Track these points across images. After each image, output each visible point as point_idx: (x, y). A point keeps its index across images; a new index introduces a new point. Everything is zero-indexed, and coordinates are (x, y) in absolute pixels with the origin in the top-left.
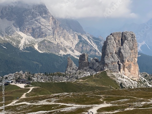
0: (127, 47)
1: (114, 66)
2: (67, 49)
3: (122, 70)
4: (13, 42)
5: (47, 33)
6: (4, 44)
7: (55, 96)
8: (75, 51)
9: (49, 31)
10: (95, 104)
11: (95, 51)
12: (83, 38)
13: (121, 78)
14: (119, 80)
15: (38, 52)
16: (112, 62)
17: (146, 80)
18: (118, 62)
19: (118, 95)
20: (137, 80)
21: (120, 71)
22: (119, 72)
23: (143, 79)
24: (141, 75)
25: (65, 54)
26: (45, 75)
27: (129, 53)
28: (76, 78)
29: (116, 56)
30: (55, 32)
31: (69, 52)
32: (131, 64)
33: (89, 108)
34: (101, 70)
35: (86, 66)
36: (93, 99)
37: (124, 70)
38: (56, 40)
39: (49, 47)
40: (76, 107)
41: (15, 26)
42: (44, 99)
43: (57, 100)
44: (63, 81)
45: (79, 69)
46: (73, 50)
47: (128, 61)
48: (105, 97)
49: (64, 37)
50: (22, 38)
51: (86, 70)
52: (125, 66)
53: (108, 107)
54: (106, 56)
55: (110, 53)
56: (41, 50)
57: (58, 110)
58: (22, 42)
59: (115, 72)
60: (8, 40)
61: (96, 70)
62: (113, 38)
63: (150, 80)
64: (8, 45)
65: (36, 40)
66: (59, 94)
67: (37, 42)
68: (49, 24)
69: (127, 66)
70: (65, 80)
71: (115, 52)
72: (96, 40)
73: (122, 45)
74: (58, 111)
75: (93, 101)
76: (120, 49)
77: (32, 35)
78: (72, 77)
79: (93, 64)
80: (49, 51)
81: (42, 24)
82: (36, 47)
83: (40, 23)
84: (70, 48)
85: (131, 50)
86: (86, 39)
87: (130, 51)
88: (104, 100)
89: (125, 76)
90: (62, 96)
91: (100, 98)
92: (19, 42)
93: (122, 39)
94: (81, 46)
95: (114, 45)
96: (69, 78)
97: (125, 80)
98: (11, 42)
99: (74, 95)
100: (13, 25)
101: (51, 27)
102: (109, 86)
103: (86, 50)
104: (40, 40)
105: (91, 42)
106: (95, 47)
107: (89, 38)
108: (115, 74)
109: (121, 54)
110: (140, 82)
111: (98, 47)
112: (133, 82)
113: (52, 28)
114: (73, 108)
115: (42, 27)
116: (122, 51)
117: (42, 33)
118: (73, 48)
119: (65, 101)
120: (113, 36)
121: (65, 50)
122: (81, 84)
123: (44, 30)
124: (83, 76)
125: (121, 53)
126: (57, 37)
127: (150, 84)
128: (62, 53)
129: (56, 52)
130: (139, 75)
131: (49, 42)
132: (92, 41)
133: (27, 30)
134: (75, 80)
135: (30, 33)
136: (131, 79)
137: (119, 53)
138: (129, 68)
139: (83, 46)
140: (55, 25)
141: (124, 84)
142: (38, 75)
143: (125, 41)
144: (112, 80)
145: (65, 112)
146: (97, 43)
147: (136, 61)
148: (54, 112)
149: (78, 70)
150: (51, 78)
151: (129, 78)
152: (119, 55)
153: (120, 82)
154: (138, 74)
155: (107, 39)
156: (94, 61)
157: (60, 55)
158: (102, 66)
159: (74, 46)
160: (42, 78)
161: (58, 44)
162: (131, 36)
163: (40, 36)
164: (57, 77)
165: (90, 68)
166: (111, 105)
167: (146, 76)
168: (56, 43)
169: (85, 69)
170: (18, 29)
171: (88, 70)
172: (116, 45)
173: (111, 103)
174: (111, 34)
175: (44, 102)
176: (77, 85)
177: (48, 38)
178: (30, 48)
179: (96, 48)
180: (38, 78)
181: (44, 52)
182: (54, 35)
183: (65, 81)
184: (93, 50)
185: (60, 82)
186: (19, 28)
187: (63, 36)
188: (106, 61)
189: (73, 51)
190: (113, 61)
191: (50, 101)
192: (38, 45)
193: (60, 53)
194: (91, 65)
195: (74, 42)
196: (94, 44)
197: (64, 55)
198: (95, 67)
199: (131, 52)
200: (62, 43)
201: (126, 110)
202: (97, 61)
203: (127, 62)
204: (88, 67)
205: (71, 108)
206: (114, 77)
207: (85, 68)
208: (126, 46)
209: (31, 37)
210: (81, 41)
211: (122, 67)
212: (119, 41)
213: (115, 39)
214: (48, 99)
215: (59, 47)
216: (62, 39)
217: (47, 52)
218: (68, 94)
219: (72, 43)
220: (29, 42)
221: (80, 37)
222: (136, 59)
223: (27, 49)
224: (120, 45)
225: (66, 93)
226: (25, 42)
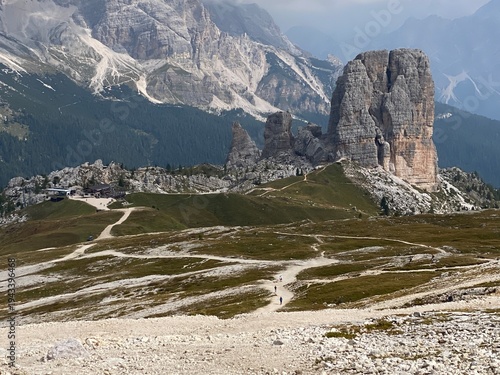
0: (404, 95)
1: (364, 148)
2: (234, 94)
3: (387, 161)
4: (73, 72)
5: (175, 46)
6: (47, 75)
7: (193, 236)
8: (257, 99)
9: (180, 39)
10: (297, 258)
11: (318, 100)
12: (281, 61)
13: (386, 183)
14: (379, 188)
15: (147, 100)
16: (360, 138)
17: (456, 189)
18: (377, 137)
19: (362, 233)
20: (428, 190)
21: (381, 162)
22: (380, 167)
23: (450, 186)
24: (444, 174)
25: (228, 107)
26: (167, 172)
27: (409, 113)
28: (256, 183)
29: (371, 120)
30: (198, 42)
31: (240, 102)
32: (414, 145)
33: (278, 269)
34: (329, 159)
35: (285, 149)
36: (292, 245)
37: (393, 160)
38: (202, 64)
39: (180, 86)
40: (245, 267)
41: (78, 22)
42: (161, 243)
43: (198, 245)
44: (218, 191)
45: (265, 155)
46: (252, 97)
47: (405, 135)
48: (325, 240)
49: (224, 57)
50: (99, 59)
51: (284, 160)
52: (395, 149)
53: (325, 267)
54: (343, 121)
55: (355, 112)
56: (155, 96)
57: (197, 273)
58: (101, 71)
59: (366, 166)
60: (57, 63)
61: (312, 161)
62: (363, 67)
63: (468, 190)
64: (60, 79)
65: (140, 66)
66: (204, 229)
67: (144, 70)
68: (180, 19)
69: (402, 148)
70: (222, 187)
71: (367, 107)
72: (321, 68)
73: (389, 89)
74: (197, 276)
75: (292, 251)
76: (384, 99)
77: (129, 52)
78: (245, 179)
79: (305, 141)
80: (180, 97)
81: (160, 15)
82: (142, 86)
83: (152, 14)
84: (243, 92)
85: (416, 103)
86: (290, 62)
87: (412, 106)
88: (322, 248)
89: (395, 178)
90: (210, 236)
91: (314, 241)
92: (90, 71)
93: (389, 72)
94: (275, 85)
95: (366, 88)
96: (237, 183)
97: (394, 189)
98: (68, 71)
99: (242, 234)
100: (72, 20)
101: (185, 28)
102: (348, 206)
103: (290, 97)
104: (154, 64)
105: (304, 72)
106: (318, 88)
107: (298, 61)
108: (366, 172)
109: (384, 114)
110: (441, 196)
111: (324, 89)
112: (419, 196)
113: (190, 31)
114: (237, 267)
115: (158, 27)
116: (390, 106)
117: (160, 45)
118: (252, 91)
119: (218, 249)
120: (363, 62)
121: (229, 98)
122: (270, 200)
123: (164, 36)
124: (275, 178)
125: (387, 111)
126: (204, 56)
127: (467, 201)
128: (219, 104)
129: (200, 102)
130: (438, 176)
131: (181, 72)
132: (307, 69)
133: (115, 36)
134: (252, 188)
135: (124, 44)
136: (414, 187)
137: (380, 113)
138: (408, 154)
139: (280, 85)
140: (198, 20)
141: (392, 201)
142: (148, 174)
143: (399, 77)
144: (357, 189)
145: (216, 278)
146: (322, 77)
147: (430, 136)
148: (187, 277)
149: (261, 159)
150: (183, 181)
151: (406, 185)
152: (382, 116)
153: (380, 194)
154: (433, 172)
155: (346, 69)
156: (309, 134)
157: (213, 110)
158: (330, 148)
159: (255, 85)
160: (158, 182)
161: (206, 77)
162: (415, 61)
163: (151, 54)
164: (201, 178)
165: (297, 154)
166: (337, 261)
167: (456, 179)
168: (201, 75)
169: (283, 158)
170: (88, 30)
171: (291, 159)
172: (372, 88)
173: (337, 258)
174: (359, 57)
175: (161, 252)
176: (258, 202)
177: (180, 60)
178: (123, 89)
179: (321, 92)
180: (145, 181)
181: (166, 100)
182: (194, 52)
183: (225, 190)
184: (311, 98)
185: (211, 192)
186: (92, 26)
187: (222, 55)
188: (343, 134)
189: (250, 99)
190: (363, 134)
191: (178, 250)
192: (147, 80)
193: (212, 105)
194: (299, 146)
195: (253, 73)
196: (312, 78)
197: (224, 112)
198: (310, 152)
199: (415, 108)
200: (217, 75)
201: (363, 274)
202: (316, 133)
203: (401, 137)
204: (290, 151)
205: (230, 268)
206: (364, 179)
207: (283, 154)
208: (400, 91)
209: (126, 57)
210: (275, 68)
211: (387, 153)
212: (380, 77)
213: (369, 72)
214: (171, 242)
215: (208, 88)
216: (219, 64)
217: (174, 101)
218: (227, 229)
219: (247, 76)
220: (122, 72)
221: (271, 58)
222: (430, 130)
223: (115, 92)
224: (385, 87)
225: (222, 228)
226: (108, 75)
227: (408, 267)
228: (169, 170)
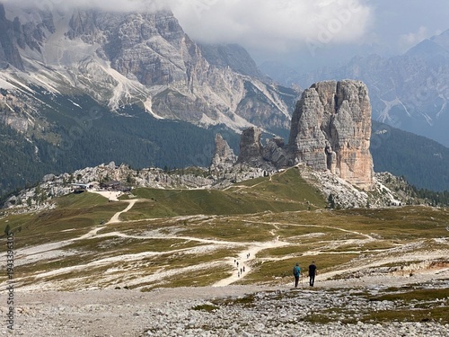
0: (348, 115)
1: (316, 156)
2: (218, 112)
3: (334, 166)
4: (96, 93)
5: (174, 75)
6: (76, 96)
7: (180, 222)
8: (236, 116)
9: (178, 70)
10: (258, 241)
11: (283, 118)
12: (255, 88)
13: (332, 183)
14: (327, 188)
15: (152, 116)
16: (313, 148)
17: (387, 189)
18: (327, 148)
19: (310, 222)
20: (367, 190)
21: (329, 167)
22: (329, 171)
23: (382, 186)
24: (378, 177)
25: (214, 123)
26: (165, 172)
27: (351, 129)
28: (232, 182)
29: (322, 135)
30: (192, 72)
31: (223, 119)
32: (355, 154)
33: (241, 249)
34: (289, 164)
35: (256, 155)
36: (255, 231)
37: (338, 165)
38: (195, 90)
39: (177, 106)
40: (217, 247)
41: (100, 56)
42: (155, 227)
43: (183, 229)
44: (203, 188)
45: (240, 161)
46: (233, 115)
47: (348, 146)
48: (281, 227)
49: (212, 84)
50: (116, 84)
51: (254, 165)
52: (340, 157)
53: (278, 248)
54: (300, 135)
55: (310, 128)
56: (158, 113)
58: (117, 93)
59: (318, 170)
60: (84, 87)
61: (277, 166)
62: (316, 94)
63: (397, 190)
64: (86, 99)
65: (147, 90)
66: (189, 217)
67: (148, 95)
68: (178, 54)
69: (345, 157)
70: (207, 185)
71: (319, 125)
72: (285, 93)
73: (336, 111)
74: (180, 253)
75: (255, 235)
76: (332, 119)
77: (139, 79)
78: (224, 179)
79: (271, 150)
80: (178, 115)
81: (164, 52)
82: (148, 106)
83: (157, 50)
84: (226, 111)
85: (357, 122)
86: (262, 88)
87: (354, 124)
88: (278, 233)
89: (340, 180)
90: (193, 222)
91: (272, 227)
92: (109, 93)
93: (336, 98)
94: (251, 106)
95: (319, 110)
96: (218, 181)
97: (339, 188)
98: (92, 93)
99: (217, 222)
100: (95, 54)
101: (182, 61)
102: (303, 201)
103: (262, 115)
104: (158, 89)
105: (273, 96)
106: (284, 110)
107: (269, 88)
108: (318, 174)
109: (333, 130)
110: (375, 194)
111: (288, 110)
112: (358, 194)
113: (186, 64)
114: (210, 247)
115: (162, 61)
116: (337, 123)
117: (163, 74)
118: (233, 110)
119: (198, 233)
120: (317, 90)
121: (215, 115)
122: (242, 195)
123: (166, 67)
124: (247, 178)
125: (335, 128)
126: (196, 83)
127: (396, 198)
128: (207, 120)
129: (192, 118)
130: (374, 178)
131: (178, 95)
132: (275, 94)
133: (128, 66)
134: (229, 185)
135: (135, 74)
136: (355, 187)
137: (330, 130)
138: (351, 161)
139: (254, 106)
140: (192, 56)
141: (337, 197)
142: (150, 173)
143: (344, 102)
144: (310, 187)
145: (194, 255)
146: (287, 100)
147: (367, 147)
148: (172, 254)
149: (237, 163)
150: (177, 179)
151: (348, 185)
152: (330, 132)
153: (328, 192)
154: (369, 175)
155: (304, 95)
156: (274, 144)
157: (202, 124)
158: (290, 156)
159: (235, 106)
160: (157, 179)
161: (198, 99)
162: (357, 90)
163: (156, 81)
164: (191, 177)
165: (265, 159)
166: (288, 244)
167: (388, 181)
168: (194, 98)
169: (254, 162)
170: (108, 63)
171: (260, 163)
172: (323, 110)
173: (288, 241)
174: (313, 86)
175: (155, 234)
176: (233, 196)
177: (178, 86)
178: (134, 108)
179: (286, 112)
180: (147, 179)
181: (166, 116)
182: (189, 80)
183: (209, 186)
184: (278, 116)
185: (198, 188)
186: (111, 60)
187: (210, 83)
188: (301, 145)
189: (231, 117)
190: (316, 145)
191: (167, 233)
192: (152, 101)
193: (202, 121)
194: (265, 154)
195: (234, 97)
196: (279, 102)
197: (211, 126)
198: (275, 158)
199: (356, 126)
200: (206, 98)
201: (305, 254)
202: (280, 144)
203: (345, 148)
204: (259, 157)
205: (205, 247)
206: (316, 180)
207: (254, 159)
208: (345, 112)
209: (137, 83)
210: (251, 93)
211: (334, 160)
212: (329, 101)
213: (321, 97)
214: (163, 226)
215: (199, 107)
216: (208, 90)
217: (173, 117)
218: (207, 217)
219: (229, 99)
220: (133, 94)
221: (248, 86)
222: (368, 143)
223: (127, 109)
224: (333, 109)
225: (202, 216)
226: (123, 97)
227: (339, 249)
228: (166, 170)
